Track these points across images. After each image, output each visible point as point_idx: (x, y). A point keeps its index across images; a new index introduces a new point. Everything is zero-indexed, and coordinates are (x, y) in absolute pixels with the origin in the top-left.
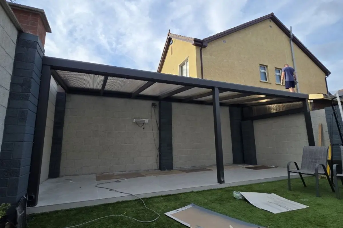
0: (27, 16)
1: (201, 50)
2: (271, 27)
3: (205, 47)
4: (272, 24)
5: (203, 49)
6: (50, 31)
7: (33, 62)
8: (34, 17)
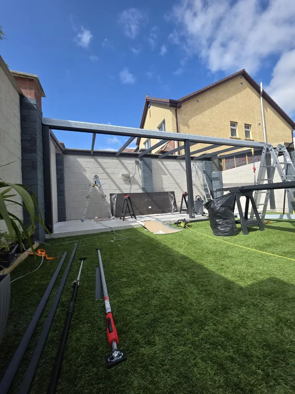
0: (24, 82)
1: (176, 111)
2: (242, 83)
3: (180, 107)
4: (243, 80)
5: (178, 110)
6: (44, 96)
7: (35, 122)
8: (30, 83)
